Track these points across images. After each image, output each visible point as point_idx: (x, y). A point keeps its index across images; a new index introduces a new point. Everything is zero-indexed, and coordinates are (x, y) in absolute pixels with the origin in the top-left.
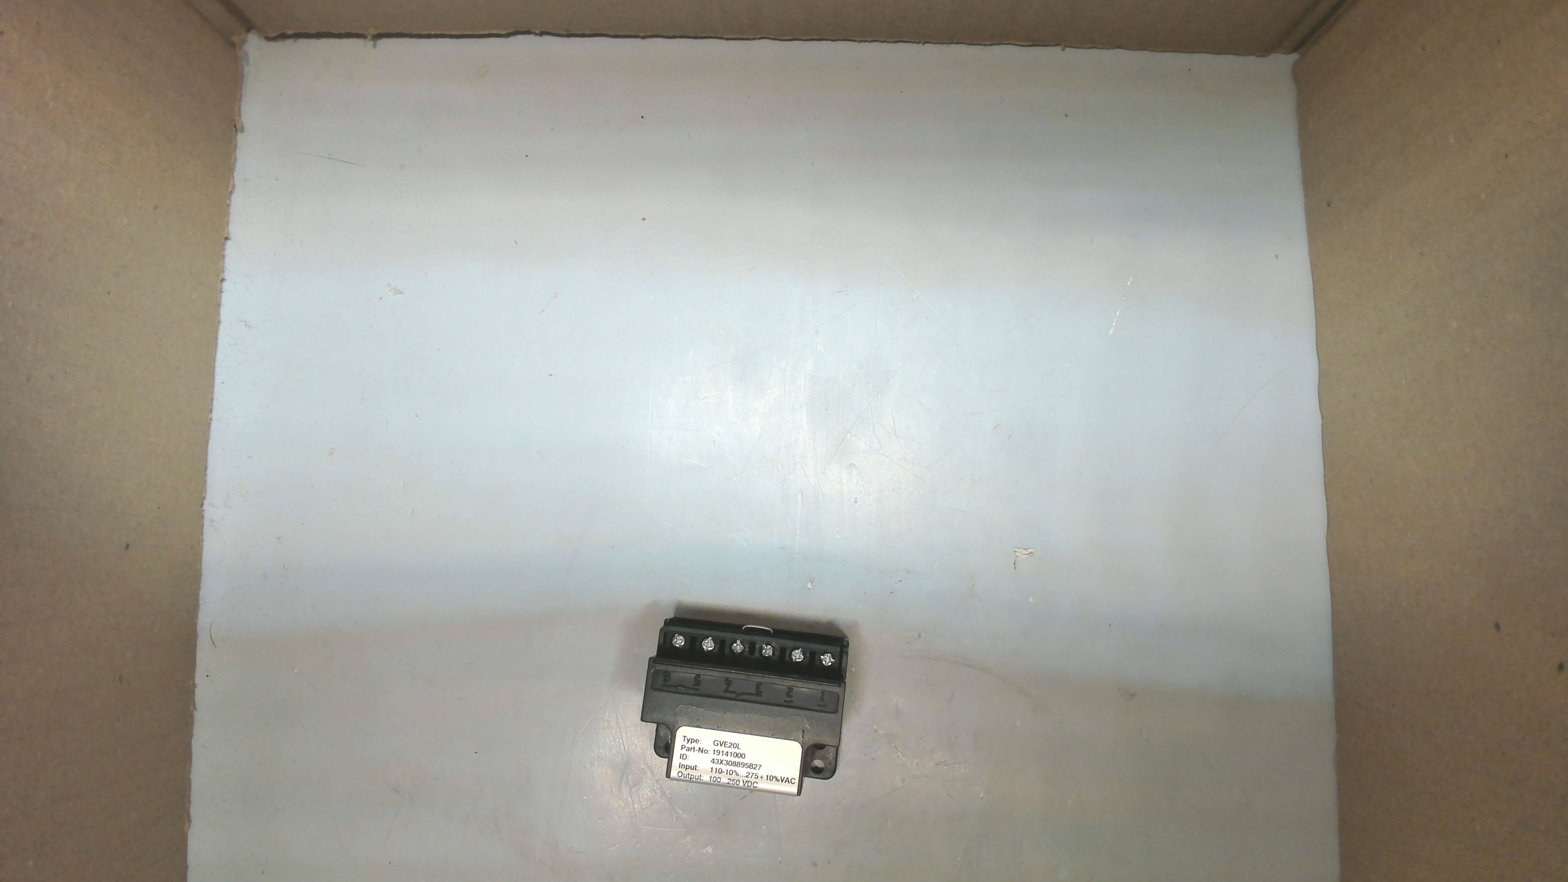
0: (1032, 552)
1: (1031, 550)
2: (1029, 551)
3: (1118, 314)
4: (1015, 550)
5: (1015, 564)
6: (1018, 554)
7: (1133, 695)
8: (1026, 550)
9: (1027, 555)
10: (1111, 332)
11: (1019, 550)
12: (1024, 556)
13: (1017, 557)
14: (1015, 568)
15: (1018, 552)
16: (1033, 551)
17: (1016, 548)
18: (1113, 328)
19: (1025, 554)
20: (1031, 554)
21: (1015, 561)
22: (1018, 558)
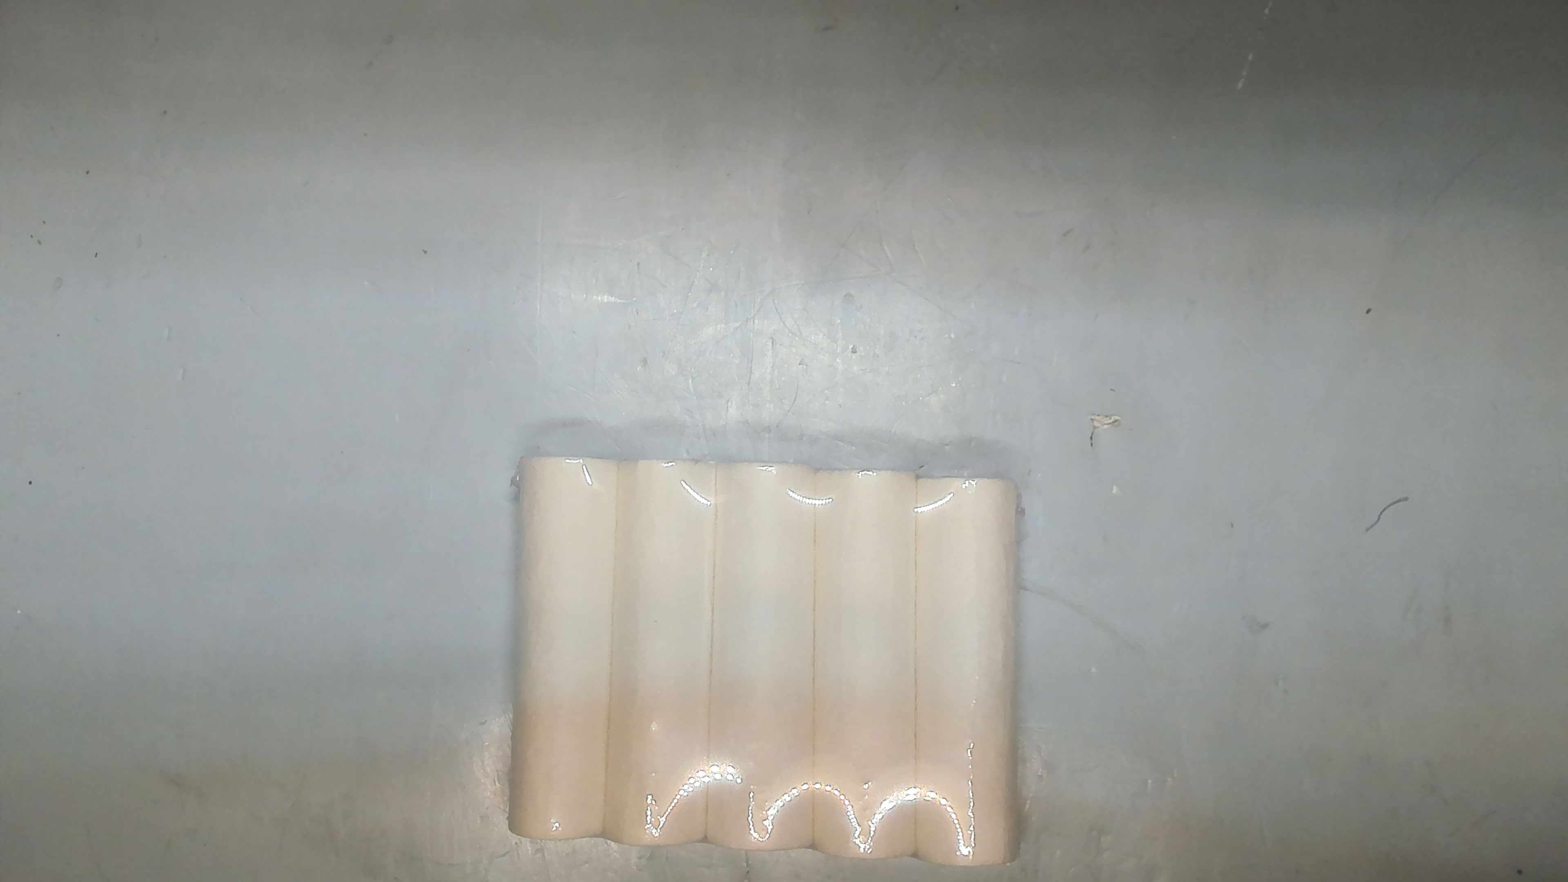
0: (1116, 421)
1: (1117, 418)
2: (1113, 418)
3: (1250, 57)
4: (1092, 418)
5: (1091, 438)
6: (1096, 424)
7: (1265, 626)
8: (1108, 418)
9: (1110, 426)
10: (1240, 85)
11: (1097, 418)
12: (1106, 426)
13: (1095, 427)
14: (1092, 444)
15: (1095, 419)
16: (1119, 418)
17: (1093, 414)
18: (1243, 80)
19: (1106, 424)
20: (1116, 423)
21: (1092, 433)
22: (1096, 430)
